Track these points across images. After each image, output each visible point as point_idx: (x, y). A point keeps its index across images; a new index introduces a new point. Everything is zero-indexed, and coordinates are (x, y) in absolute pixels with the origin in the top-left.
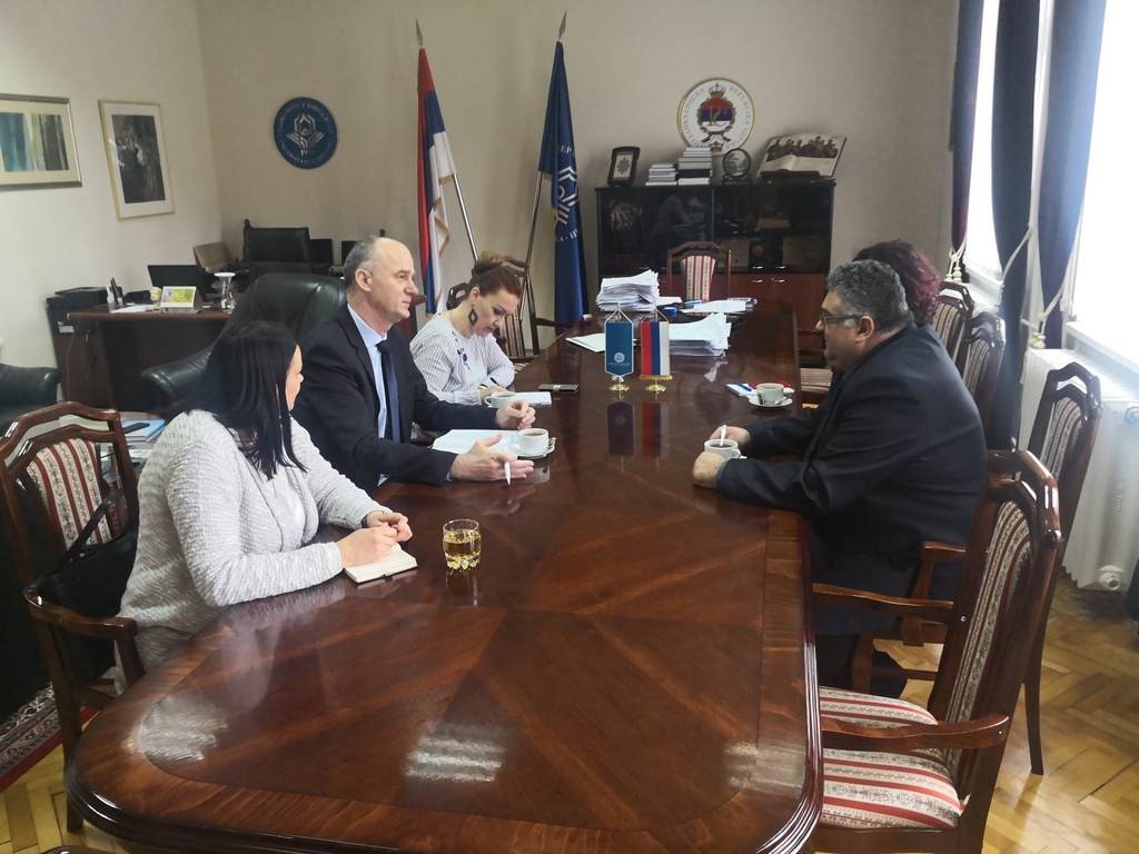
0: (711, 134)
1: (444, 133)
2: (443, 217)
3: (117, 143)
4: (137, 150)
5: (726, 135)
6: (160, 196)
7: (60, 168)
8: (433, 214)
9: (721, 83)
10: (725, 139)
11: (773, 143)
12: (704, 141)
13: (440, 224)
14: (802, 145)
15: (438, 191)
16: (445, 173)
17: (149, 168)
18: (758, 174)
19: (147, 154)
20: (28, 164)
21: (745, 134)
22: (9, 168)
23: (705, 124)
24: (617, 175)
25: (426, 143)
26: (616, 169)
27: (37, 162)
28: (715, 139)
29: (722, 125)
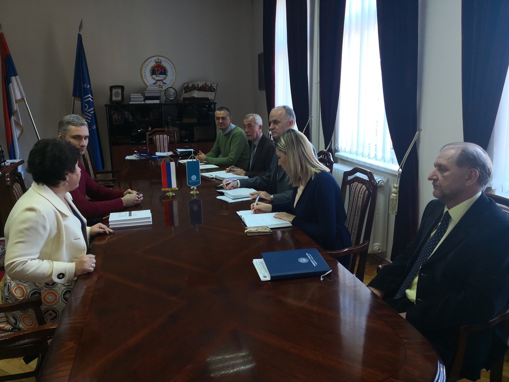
0: (157, 81)
1: (17, 77)
2: (19, 120)
5: (164, 81)
8: (13, 118)
9: (160, 58)
10: (164, 83)
11: (186, 85)
12: (154, 84)
13: (17, 124)
14: (199, 86)
15: (16, 107)
16: (19, 97)
18: (182, 99)
21: (172, 80)
23: (154, 76)
24: (114, 98)
25: (7, 82)
26: (113, 96)
28: (159, 83)
29: (161, 77)
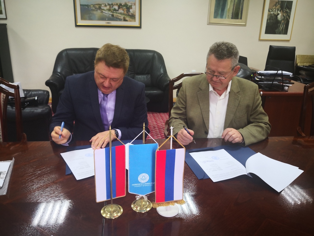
3: (269, 11)
4: (279, 14)
6: (285, 32)
7: (237, 18)
17: (283, 21)
19: (284, 16)
20: (224, 16)
22: (215, 17)
27: (228, 16)
